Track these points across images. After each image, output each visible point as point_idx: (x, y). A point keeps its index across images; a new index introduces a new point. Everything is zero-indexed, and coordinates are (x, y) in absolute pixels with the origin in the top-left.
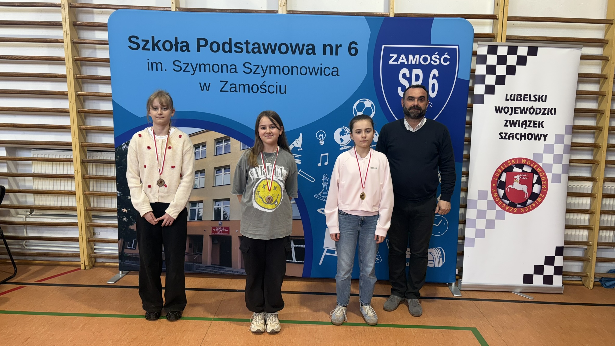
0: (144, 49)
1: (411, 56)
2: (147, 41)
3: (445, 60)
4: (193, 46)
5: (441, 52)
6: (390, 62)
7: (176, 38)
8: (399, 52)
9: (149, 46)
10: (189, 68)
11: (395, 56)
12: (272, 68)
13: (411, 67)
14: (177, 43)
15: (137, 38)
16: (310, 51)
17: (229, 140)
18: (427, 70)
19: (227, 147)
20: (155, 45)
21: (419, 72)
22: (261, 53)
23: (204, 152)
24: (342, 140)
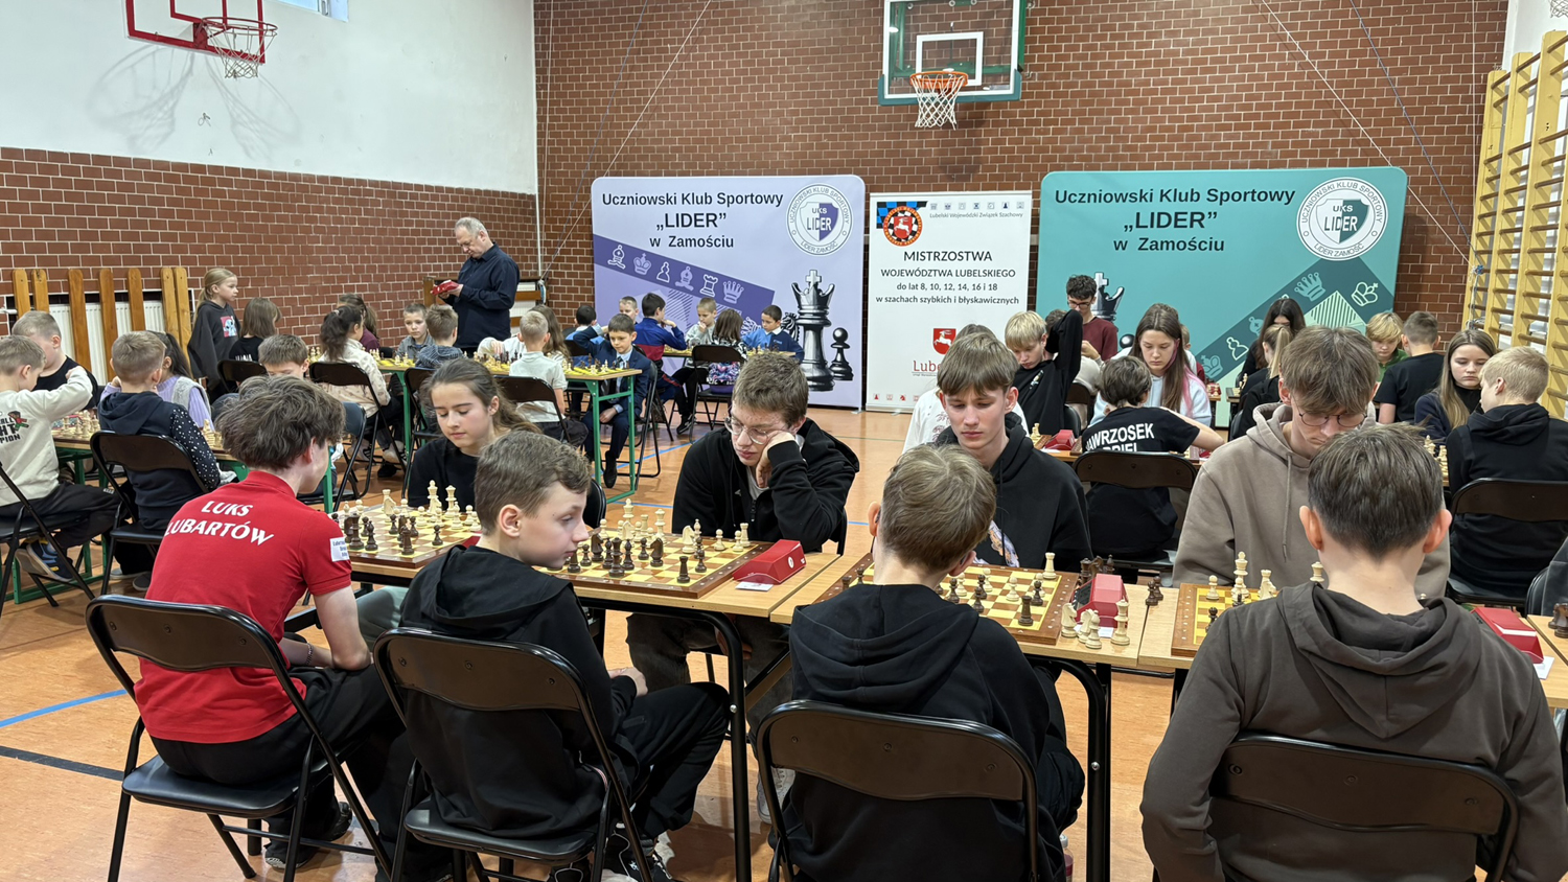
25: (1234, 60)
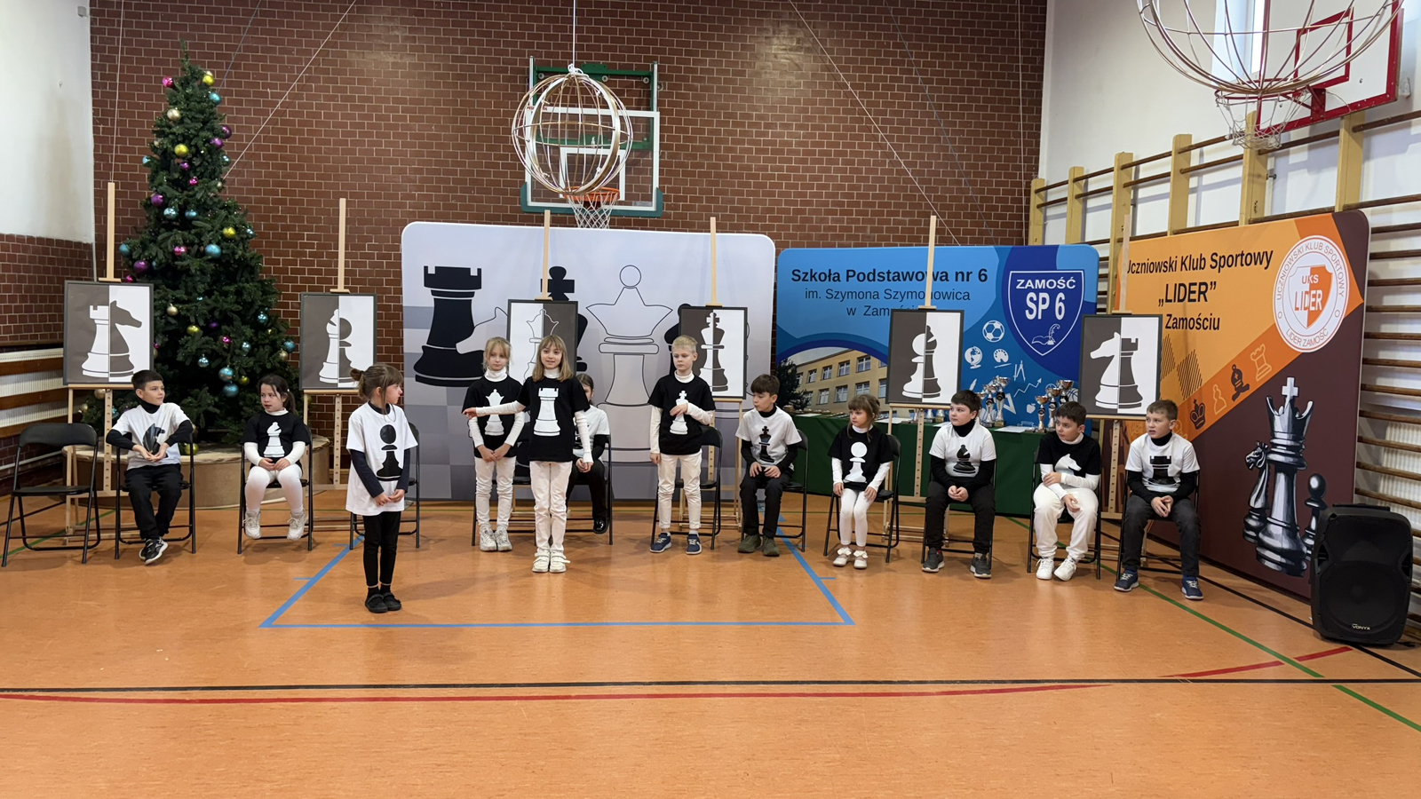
0: (803, 280)
1: (1037, 281)
2: (807, 274)
3: (1071, 284)
4: (843, 276)
5: (1067, 277)
6: (1018, 287)
7: (830, 270)
8: (1026, 277)
9: (808, 277)
10: (840, 295)
11: (1023, 281)
12: (910, 294)
13: (1037, 291)
14: (830, 274)
15: (799, 271)
16: (944, 278)
17: (870, 358)
18: (1053, 294)
19: (868, 365)
20: (812, 277)
21: (1046, 295)
22: (899, 279)
23: (847, 369)
24: (972, 360)
25: (838, 154)
